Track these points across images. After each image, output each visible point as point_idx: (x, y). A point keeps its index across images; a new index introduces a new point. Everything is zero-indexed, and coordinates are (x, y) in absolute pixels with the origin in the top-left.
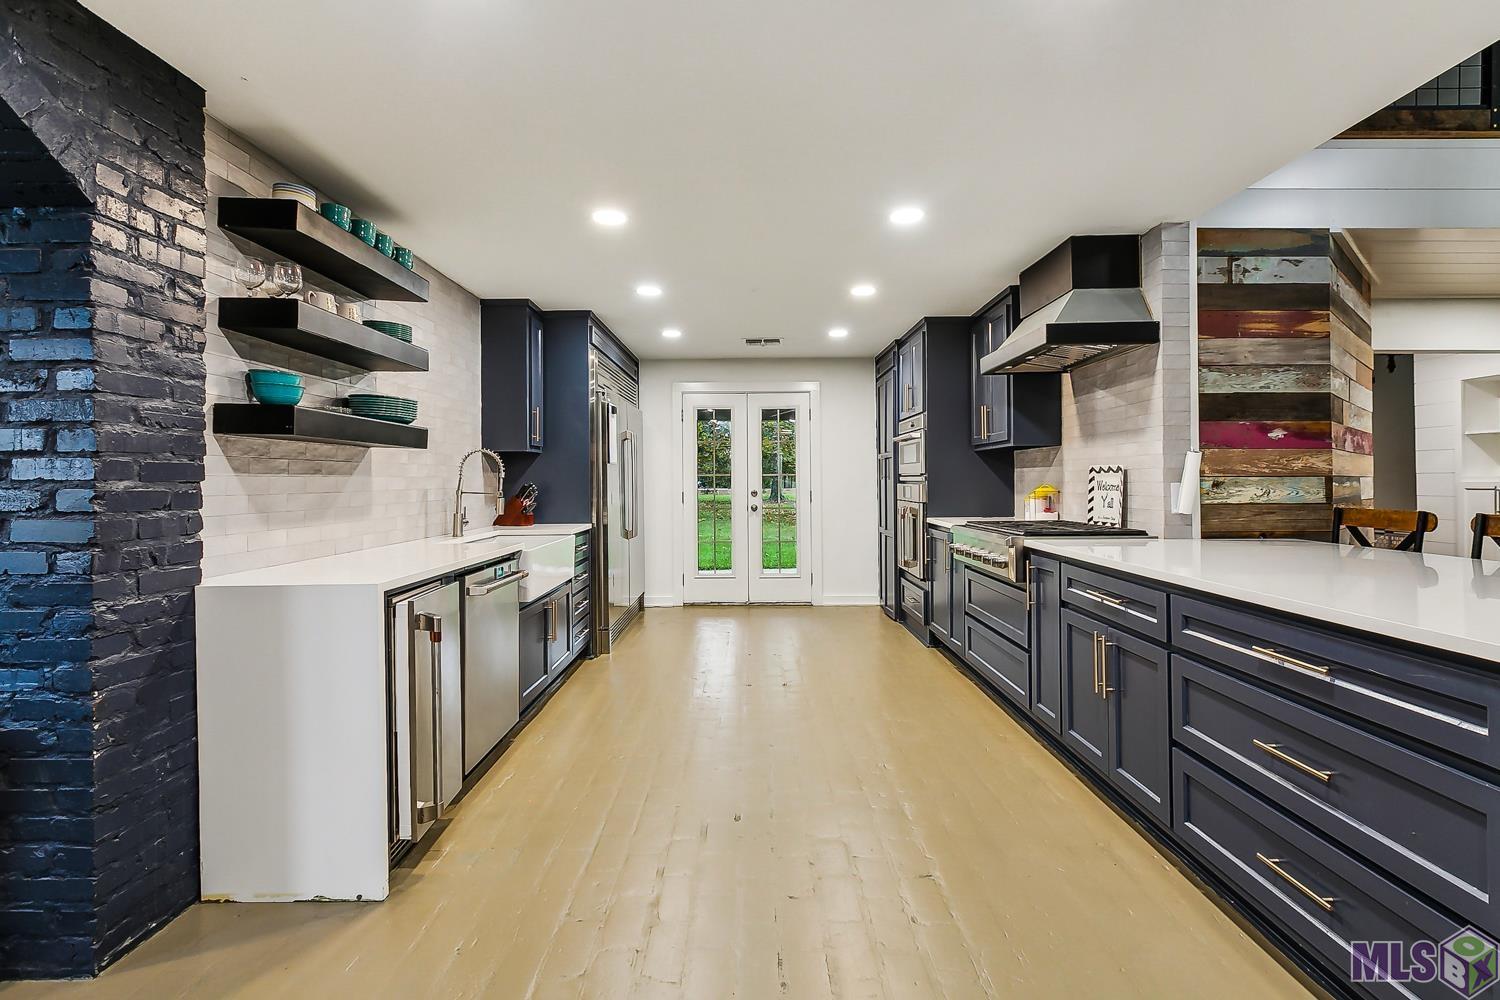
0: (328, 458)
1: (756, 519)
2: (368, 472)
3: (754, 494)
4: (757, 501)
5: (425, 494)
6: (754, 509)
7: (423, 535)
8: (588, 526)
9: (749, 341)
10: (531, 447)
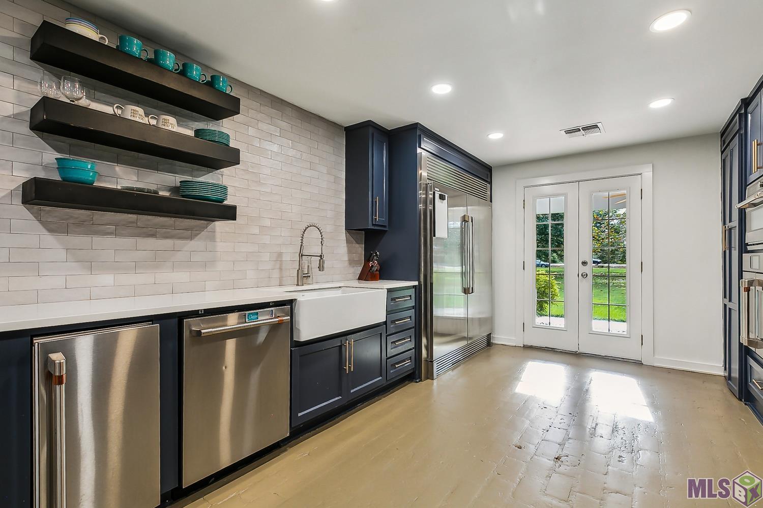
0: (163, 227)
1: (587, 284)
2: (212, 238)
3: (584, 263)
4: (587, 269)
5: (280, 255)
6: (585, 276)
7: (278, 283)
8: (416, 283)
9: (568, 132)
10: (373, 225)
